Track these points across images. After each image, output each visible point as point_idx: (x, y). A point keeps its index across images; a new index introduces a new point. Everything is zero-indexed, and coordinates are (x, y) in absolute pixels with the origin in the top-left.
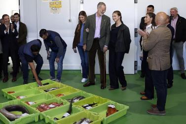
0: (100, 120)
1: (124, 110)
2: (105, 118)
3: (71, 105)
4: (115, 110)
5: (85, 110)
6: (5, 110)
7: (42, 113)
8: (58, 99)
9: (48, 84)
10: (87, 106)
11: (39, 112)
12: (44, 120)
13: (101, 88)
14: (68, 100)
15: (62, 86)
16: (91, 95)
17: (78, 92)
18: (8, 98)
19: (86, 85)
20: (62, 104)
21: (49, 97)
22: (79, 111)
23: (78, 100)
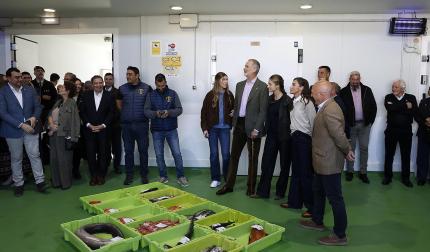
0: (238, 249)
1: (278, 234)
2: (247, 246)
3: (192, 225)
4: (262, 233)
5: (214, 234)
6: (83, 231)
7: (145, 237)
8: (172, 214)
9: (156, 189)
10: (219, 226)
11: (140, 235)
12: (147, 248)
14: (188, 216)
15: (179, 194)
16: (225, 209)
17: (204, 203)
18: (90, 211)
20: (178, 222)
21: (158, 211)
22: (205, 234)
23: (204, 217)
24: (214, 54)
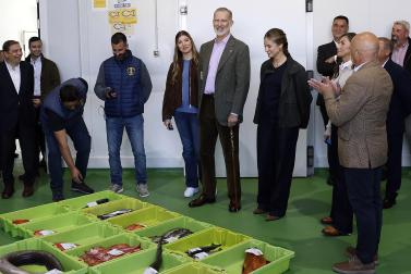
1: (283, 261)
3: (160, 250)
4: (261, 260)
5: (191, 262)
6: (6, 262)
7: (93, 268)
8: (131, 236)
9: (107, 200)
10: (198, 252)
11: (86, 266)
13: (230, 210)
14: (153, 238)
15: (140, 207)
16: (206, 227)
17: (178, 218)
18: (15, 234)
19: (195, 203)
20: (139, 247)
21: (109, 232)
22: (179, 263)
23: (176, 238)
24: (184, 4)
